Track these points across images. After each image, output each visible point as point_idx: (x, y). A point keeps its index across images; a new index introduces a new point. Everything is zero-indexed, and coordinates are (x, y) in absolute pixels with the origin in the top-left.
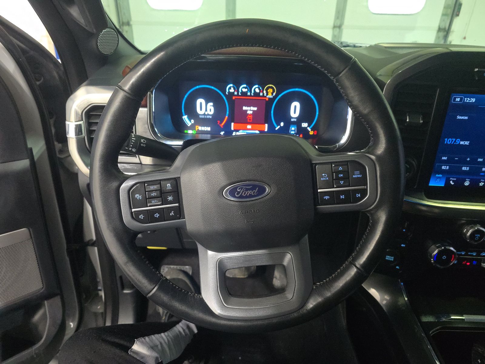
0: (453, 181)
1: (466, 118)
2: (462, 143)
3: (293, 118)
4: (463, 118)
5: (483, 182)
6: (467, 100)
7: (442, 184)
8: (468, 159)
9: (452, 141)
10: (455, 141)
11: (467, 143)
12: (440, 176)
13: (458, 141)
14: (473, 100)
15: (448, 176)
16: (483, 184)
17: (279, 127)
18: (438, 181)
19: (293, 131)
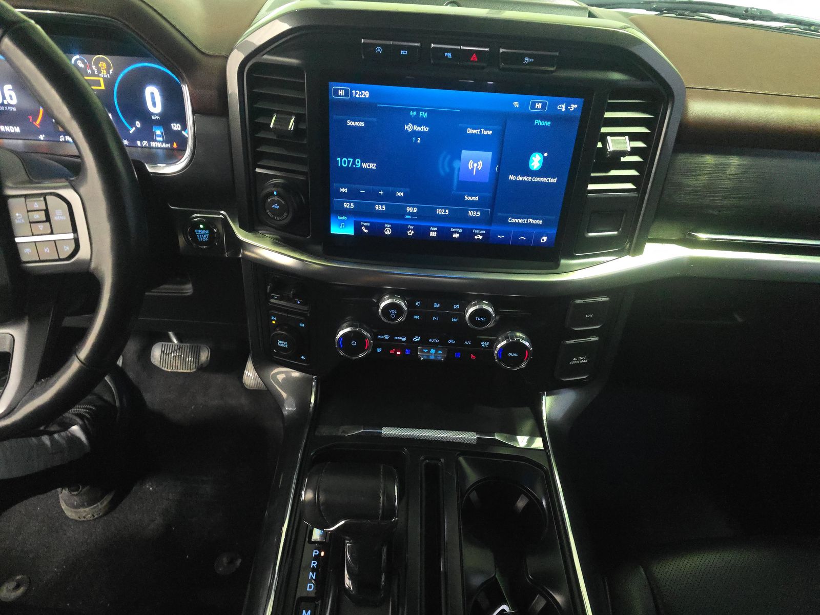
0: (366, 227)
1: (362, 124)
2: (365, 165)
3: (154, 114)
4: (356, 124)
5: (412, 230)
6: (356, 93)
7: (349, 231)
8: (381, 193)
9: (349, 162)
10: (354, 163)
11: (373, 166)
12: (344, 218)
13: (358, 162)
14: (366, 94)
15: (358, 219)
16: (413, 232)
17: (134, 128)
18: (343, 227)
19: (159, 136)
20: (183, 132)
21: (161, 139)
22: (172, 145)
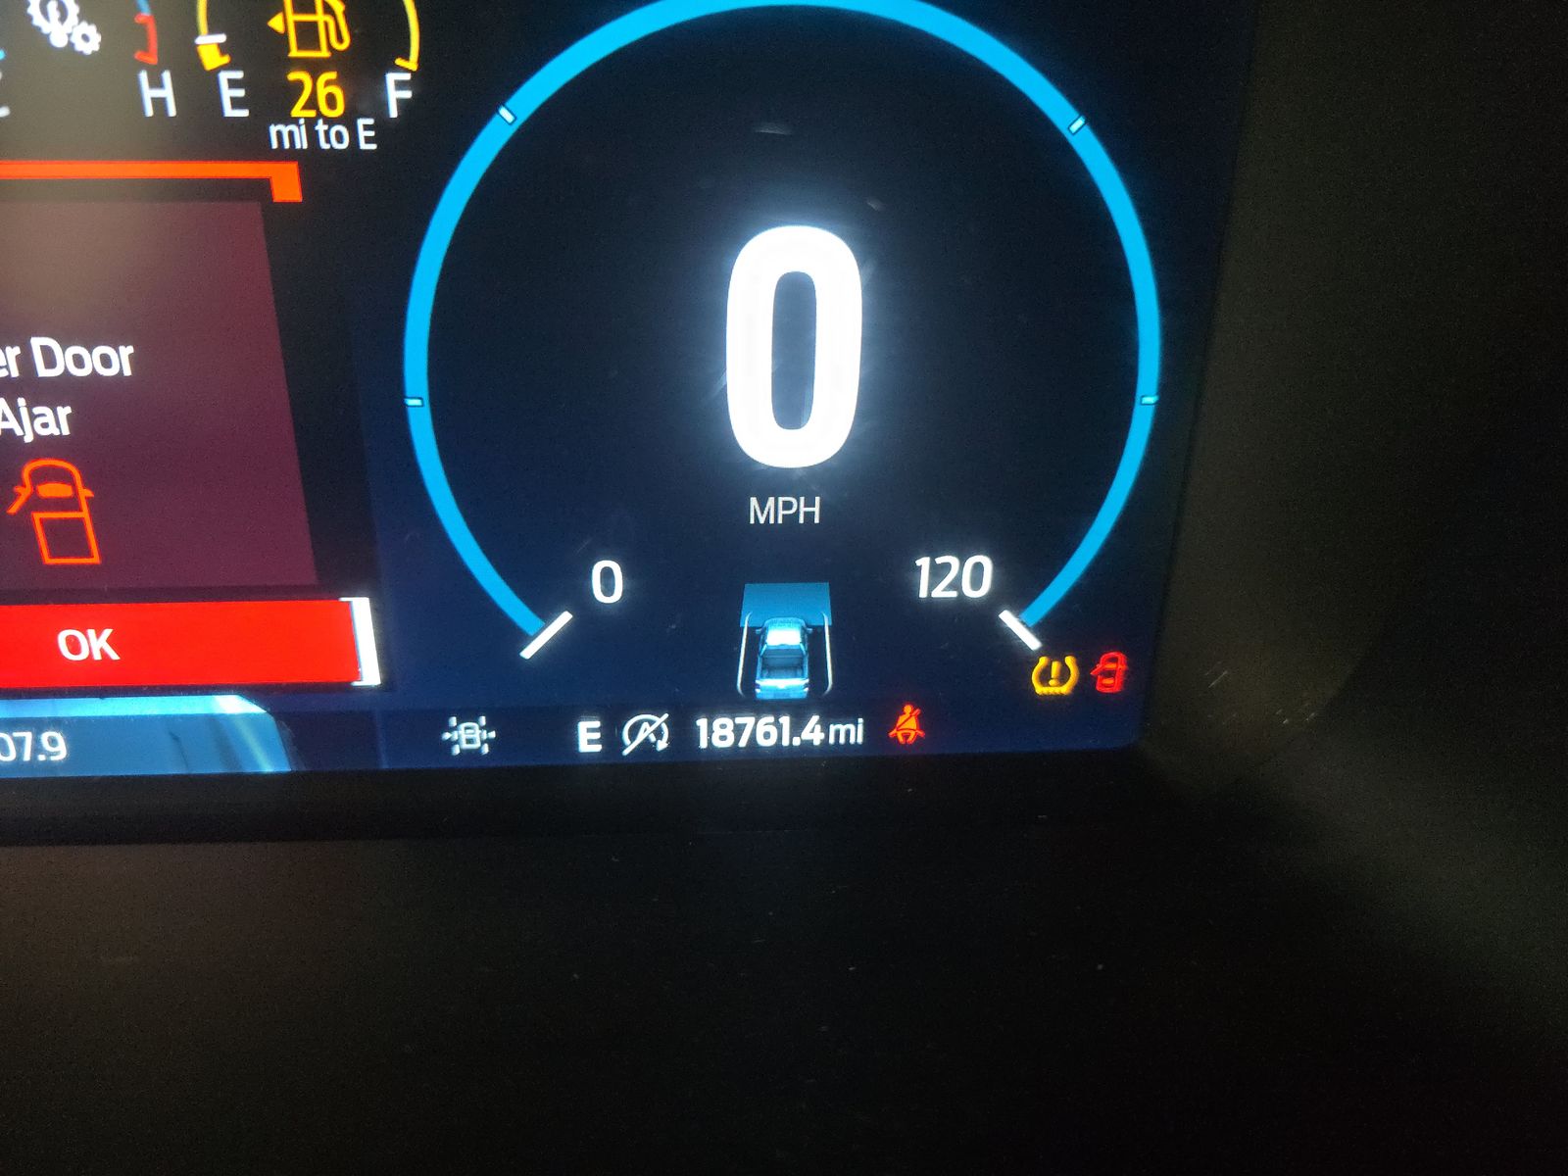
19: (785, 663)
20: (1007, 617)
21: (795, 685)
22: (879, 727)
